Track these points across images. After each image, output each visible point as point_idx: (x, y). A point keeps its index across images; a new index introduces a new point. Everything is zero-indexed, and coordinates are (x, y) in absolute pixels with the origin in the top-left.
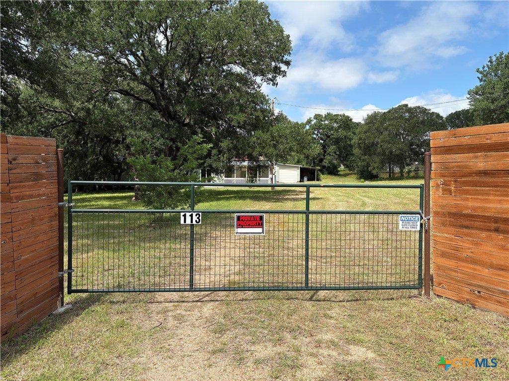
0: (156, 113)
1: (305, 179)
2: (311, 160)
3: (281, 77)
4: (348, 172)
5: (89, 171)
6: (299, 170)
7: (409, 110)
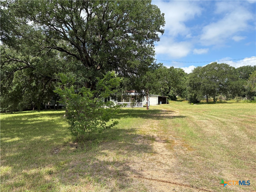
0: (80, 62)
1: (161, 103)
2: (162, 92)
3: (156, 42)
4: (181, 99)
5: (38, 98)
6: (158, 98)
7: (218, 66)
